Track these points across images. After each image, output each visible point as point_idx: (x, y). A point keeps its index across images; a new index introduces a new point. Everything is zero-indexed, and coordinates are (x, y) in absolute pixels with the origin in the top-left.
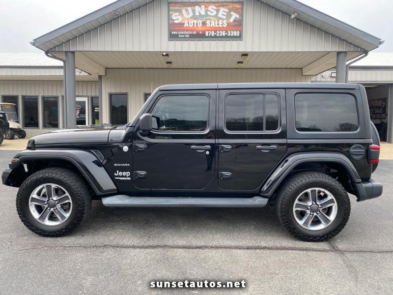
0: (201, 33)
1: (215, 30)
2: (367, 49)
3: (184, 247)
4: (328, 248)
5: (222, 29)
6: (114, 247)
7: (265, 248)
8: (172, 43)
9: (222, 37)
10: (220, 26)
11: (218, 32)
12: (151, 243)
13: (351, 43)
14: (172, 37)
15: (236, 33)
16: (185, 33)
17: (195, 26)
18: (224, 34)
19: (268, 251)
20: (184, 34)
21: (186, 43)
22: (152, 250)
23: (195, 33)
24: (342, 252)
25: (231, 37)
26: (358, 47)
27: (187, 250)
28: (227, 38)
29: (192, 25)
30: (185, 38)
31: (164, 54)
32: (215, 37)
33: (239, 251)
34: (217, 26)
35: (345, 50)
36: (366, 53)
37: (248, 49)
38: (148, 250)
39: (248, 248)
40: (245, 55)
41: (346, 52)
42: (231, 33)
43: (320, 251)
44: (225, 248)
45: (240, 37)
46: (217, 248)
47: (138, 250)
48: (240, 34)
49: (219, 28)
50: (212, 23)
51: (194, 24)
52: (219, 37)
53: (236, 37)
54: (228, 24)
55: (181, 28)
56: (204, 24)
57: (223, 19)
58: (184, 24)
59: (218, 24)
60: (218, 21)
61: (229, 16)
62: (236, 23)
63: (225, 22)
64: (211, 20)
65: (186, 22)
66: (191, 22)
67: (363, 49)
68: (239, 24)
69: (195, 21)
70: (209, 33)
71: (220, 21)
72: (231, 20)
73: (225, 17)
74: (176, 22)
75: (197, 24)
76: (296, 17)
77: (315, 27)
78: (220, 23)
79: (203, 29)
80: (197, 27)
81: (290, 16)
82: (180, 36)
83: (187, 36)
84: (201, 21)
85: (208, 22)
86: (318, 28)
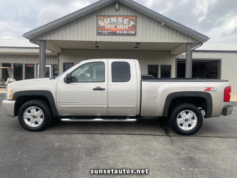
0: (114, 32)
1: (122, 30)
2: (202, 42)
3: (99, 134)
5: (125, 30)
7: (136, 134)
8: (99, 37)
9: (126, 34)
10: (124, 28)
13: (193, 39)
14: (99, 34)
15: (134, 32)
16: (105, 31)
17: (111, 28)
18: (126, 32)
19: (137, 136)
21: (106, 37)
22: (85, 135)
23: (111, 32)
24: (171, 136)
25: (130, 34)
26: (197, 41)
27: (101, 135)
28: (128, 35)
29: (109, 28)
31: (94, 42)
33: (124, 135)
34: (122, 28)
35: (190, 42)
36: (202, 44)
37: (139, 41)
38: (83, 135)
39: (129, 134)
40: (138, 43)
41: (191, 43)
42: (130, 32)
43: (161, 136)
45: (135, 35)
47: (79, 135)
49: (124, 29)
50: (120, 27)
51: (110, 27)
52: (124, 34)
53: (133, 34)
54: (129, 27)
55: (104, 29)
56: (116, 27)
57: (126, 25)
58: (105, 27)
59: (123, 27)
60: (123, 26)
61: (129, 23)
62: (133, 27)
63: (127, 26)
64: (120, 25)
65: (106, 26)
66: (109, 26)
67: (200, 42)
68: (134, 27)
69: (111, 26)
70: (118, 32)
71: (124, 26)
72: (130, 25)
73: (127, 24)
74: (101, 25)
75: (112, 27)
76: (164, 24)
77: (174, 30)
78: (124, 27)
79: (115, 29)
80: (112, 28)
81: (161, 24)
82: (103, 33)
83: (107, 33)
84: (114, 26)
85: (118, 26)
86: (176, 30)
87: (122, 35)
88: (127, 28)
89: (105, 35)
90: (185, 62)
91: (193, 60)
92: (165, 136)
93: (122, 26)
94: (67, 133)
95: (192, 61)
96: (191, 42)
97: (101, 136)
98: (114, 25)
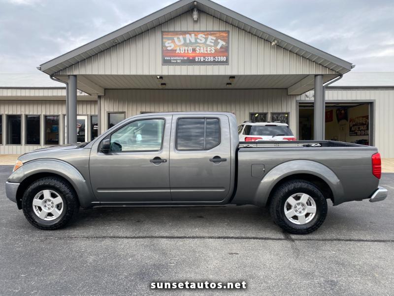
0: (191, 58)
1: (204, 55)
2: (341, 72)
3: (167, 237)
4: (283, 238)
5: (210, 55)
6: (111, 237)
7: (232, 238)
8: (165, 67)
9: (211, 62)
10: (209, 52)
11: (207, 58)
12: (141, 234)
13: (326, 67)
14: (166, 62)
15: (224, 59)
16: (176, 58)
17: (186, 52)
18: (212, 59)
19: (234, 240)
20: (176, 60)
21: (178, 68)
23: (186, 58)
24: (293, 240)
25: (218, 62)
26: (333, 70)
27: (169, 239)
28: (215, 63)
29: (183, 51)
30: (176, 62)
31: (158, 77)
32: (204, 62)
33: (210, 240)
34: (205, 52)
35: (321, 73)
36: (341, 76)
37: (234, 73)
38: (138, 240)
39: (219, 238)
40: (232, 77)
41: (322, 75)
42: (218, 59)
43: (276, 239)
44: (201, 237)
45: (226, 62)
46: (193, 238)
47: (130, 240)
48: (227, 59)
49: (207, 54)
50: (201, 50)
51: (185, 50)
52: (208, 62)
53: (223, 62)
54: (216, 50)
55: (174, 54)
56: (194, 50)
57: (211, 46)
58: (176, 50)
59: (207, 51)
60: (207, 48)
61: (216, 43)
62: (223, 50)
63: (213, 49)
64: (200, 47)
65: (178, 48)
66: (183, 49)
67: (337, 72)
68: (225, 50)
69: (186, 48)
70: (198, 59)
71: (209, 48)
72: (219, 47)
73: (212, 44)
74: (169, 48)
75: (188, 50)
76: (276, 44)
77: (294, 53)
78: (209, 50)
79: (193, 55)
80: (188, 53)
81: (271, 43)
82: (172, 61)
83: (179, 61)
84: (191, 48)
85: (197, 49)
86: (296, 54)
87: (205, 63)
88: (213, 52)
89: (177, 64)
90: (313, 106)
91: (326, 103)
92: (283, 239)
93: (204, 49)
95: (325, 105)
96: (323, 73)
97: (169, 242)
98: (191, 46)
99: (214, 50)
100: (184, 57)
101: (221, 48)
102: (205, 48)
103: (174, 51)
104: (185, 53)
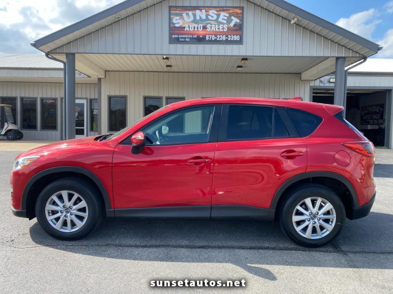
0: (201, 36)
1: (216, 34)
2: (365, 55)
5: (222, 33)
8: (172, 46)
9: (223, 41)
10: (221, 30)
11: (218, 36)
13: (349, 49)
14: (174, 41)
15: (237, 38)
16: (183, 36)
17: (196, 29)
18: (224, 38)
20: (185, 38)
21: (186, 46)
22: (155, 250)
23: (196, 36)
24: (345, 253)
25: (231, 41)
26: (357, 53)
28: (227, 42)
29: (193, 29)
31: (165, 57)
34: (217, 30)
35: (344, 56)
36: (365, 59)
37: (249, 53)
40: (245, 59)
41: (344, 58)
42: (231, 38)
45: (240, 42)
48: (240, 38)
49: (219, 32)
50: (212, 28)
51: (194, 28)
52: (220, 41)
53: (237, 41)
54: (229, 29)
55: (181, 32)
56: (205, 28)
57: (224, 24)
58: (185, 28)
59: (219, 29)
60: (219, 26)
61: (229, 20)
62: (237, 28)
63: (226, 26)
64: (211, 24)
65: (187, 26)
66: (192, 26)
67: (361, 54)
68: (239, 28)
69: (196, 26)
70: (209, 37)
71: (221, 25)
72: (232, 25)
73: (225, 22)
74: (177, 25)
75: (198, 28)
76: (295, 23)
77: (314, 33)
78: (221, 28)
79: (204, 32)
80: (198, 30)
81: (290, 21)
82: (180, 40)
83: (187, 40)
84: (202, 26)
85: (209, 26)
86: (317, 34)
87: (216, 42)
88: (226, 30)
89: (185, 42)
90: (333, 93)
91: (348, 90)
93: (215, 26)
94: (116, 246)
95: (346, 92)
96: (346, 56)
98: (202, 24)
99: (226, 28)
100: (193, 35)
101: (235, 25)
102: (217, 25)
103: (183, 28)
104: (194, 30)
